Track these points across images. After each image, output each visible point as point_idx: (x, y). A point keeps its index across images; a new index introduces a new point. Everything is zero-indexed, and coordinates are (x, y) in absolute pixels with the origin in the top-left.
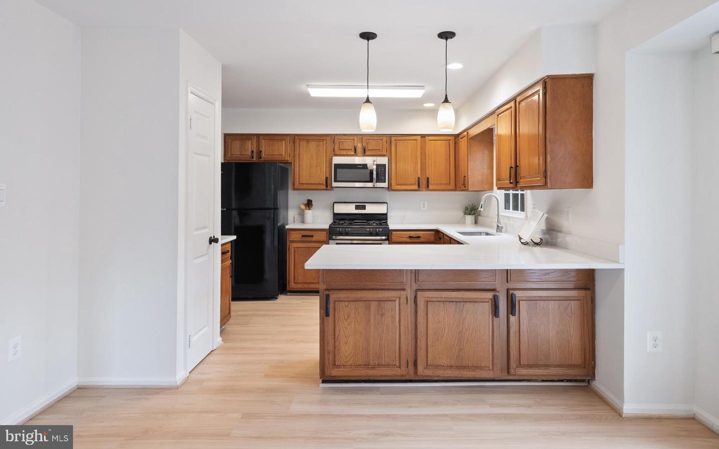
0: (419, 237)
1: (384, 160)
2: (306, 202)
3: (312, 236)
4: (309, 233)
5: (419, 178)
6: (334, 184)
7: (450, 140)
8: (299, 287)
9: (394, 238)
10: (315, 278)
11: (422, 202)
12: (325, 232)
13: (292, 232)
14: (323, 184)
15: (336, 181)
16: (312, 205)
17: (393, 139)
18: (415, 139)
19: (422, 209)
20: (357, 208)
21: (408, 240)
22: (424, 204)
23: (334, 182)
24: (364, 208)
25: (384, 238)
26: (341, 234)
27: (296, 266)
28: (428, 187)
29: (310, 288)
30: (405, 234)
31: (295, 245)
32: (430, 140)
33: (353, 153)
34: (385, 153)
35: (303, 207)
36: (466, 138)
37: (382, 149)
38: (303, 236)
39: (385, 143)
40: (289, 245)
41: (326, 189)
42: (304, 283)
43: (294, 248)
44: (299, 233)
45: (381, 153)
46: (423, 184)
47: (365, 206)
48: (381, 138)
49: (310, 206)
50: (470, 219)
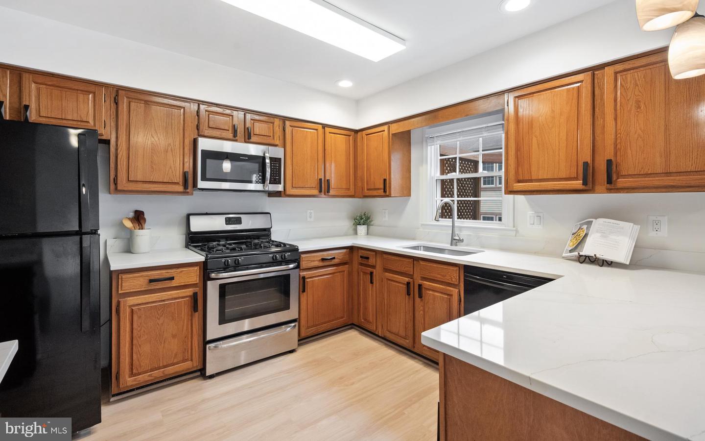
0: (334, 258)
1: (278, 153)
2: (132, 215)
3: (172, 278)
4: (165, 274)
5: (321, 180)
6: (201, 184)
7: (350, 136)
8: (143, 378)
9: (304, 264)
10: (176, 355)
11: (309, 211)
12: (197, 268)
13: (124, 276)
14: (177, 183)
15: (204, 178)
16: (145, 220)
17: (288, 123)
18: (316, 128)
19: (309, 219)
20: (229, 221)
21: (321, 264)
22: (311, 213)
23: (202, 180)
24: (238, 221)
25: (291, 266)
26: (226, 268)
27: (135, 342)
28: (328, 192)
29: (166, 375)
30: (317, 256)
31: (132, 300)
32: (330, 133)
33: (231, 136)
34: (277, 142)
35: (128, 224)
36: (386, 132)
37: (273, 136)
38: (151, 281)
39: (277, 128)
40: (119, 303)
41: (185, 193)
42: (152, 370)
43: (130, 306)
44: (141, 276)
45: (272, 142)
46: (324, 188)
47: (240, 218)
48: (272, 120)
49: (142, 221)
50: (362, 229)
